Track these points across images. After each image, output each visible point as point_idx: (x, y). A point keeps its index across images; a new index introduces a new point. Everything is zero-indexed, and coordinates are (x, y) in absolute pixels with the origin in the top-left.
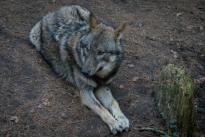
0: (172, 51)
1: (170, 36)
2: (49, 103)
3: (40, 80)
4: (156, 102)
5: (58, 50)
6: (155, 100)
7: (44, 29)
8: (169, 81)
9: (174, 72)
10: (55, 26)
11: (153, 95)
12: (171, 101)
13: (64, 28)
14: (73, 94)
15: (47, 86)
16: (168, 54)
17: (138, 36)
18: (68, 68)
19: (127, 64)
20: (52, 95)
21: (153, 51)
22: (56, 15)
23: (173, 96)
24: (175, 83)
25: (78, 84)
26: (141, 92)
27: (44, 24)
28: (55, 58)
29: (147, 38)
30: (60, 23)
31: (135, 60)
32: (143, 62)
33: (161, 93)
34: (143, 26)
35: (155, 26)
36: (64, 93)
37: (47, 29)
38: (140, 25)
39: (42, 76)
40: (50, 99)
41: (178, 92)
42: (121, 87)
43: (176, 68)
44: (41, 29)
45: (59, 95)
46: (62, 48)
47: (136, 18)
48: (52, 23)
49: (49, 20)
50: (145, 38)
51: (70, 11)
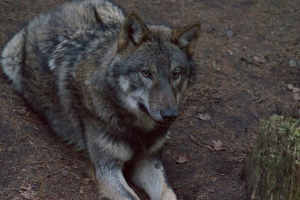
0: (290, 86)
1: (290, 55)
2: (34, 193)
3: (17, 148)
4: (248, 191)
5: (55, 89)
6: (246, 187)
7: (29, 48)
8: (272, 149)
9: (282, 131)
10: (51, 44)
11: (243, 176)
12: (277, 188)
13: (65, 45)
14: (85, 175)
15: (31, 159)
16: (283, 93)
17: (223, 57)
18: (75, 124)
19: (197, 113)
20: (40, 177)
21: (252, 86)
22: (53, 22)
23: (280, 180)
24: (284, 154)
25: (92, 156)
26: (219, 171)
27: (31, 39)
28: (50, 105)
29: (243, 60)
30: (61, 38)
31: (214, 106)
32: (230, 110)
33: (256, 174)
34: (234, 35)
35: (260, 35)
36: (65, 173)
37: (36, 50)
38: (230, 33)
39: (22, 140)
40: (37, 187)
41: (290, 171)
42: (182, 160)
43: (287, 123)
44: (24, 48)
45: (54, 179)
46: (61, 85)
47: (222, 20)
48: (45, 37)
49: (39, 32)
50: (237, 60)
51: (81, 14)
